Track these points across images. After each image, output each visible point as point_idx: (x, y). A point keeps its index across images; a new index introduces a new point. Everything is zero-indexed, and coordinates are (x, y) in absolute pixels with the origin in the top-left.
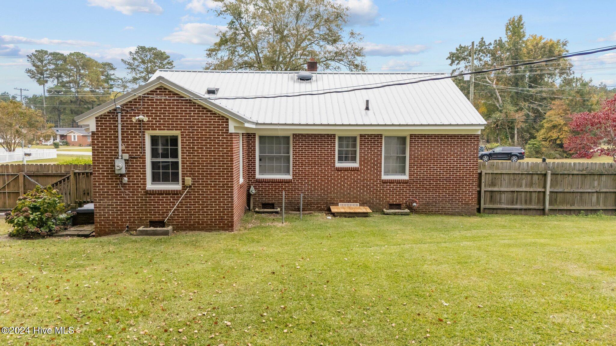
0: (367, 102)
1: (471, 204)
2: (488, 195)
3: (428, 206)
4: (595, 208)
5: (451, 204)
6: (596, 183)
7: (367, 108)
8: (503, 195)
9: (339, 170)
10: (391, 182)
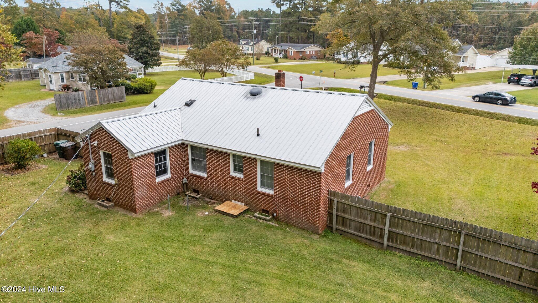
0: (258, 129)
1: (315, 224)
2: (341, 219)
3: (286, 217)
4: (433, 256)
5: (301, 220)
6: (437, 235)
7: (258, 135)
8: (352, 223)
9: (232, 178)
10: (263, 194)
